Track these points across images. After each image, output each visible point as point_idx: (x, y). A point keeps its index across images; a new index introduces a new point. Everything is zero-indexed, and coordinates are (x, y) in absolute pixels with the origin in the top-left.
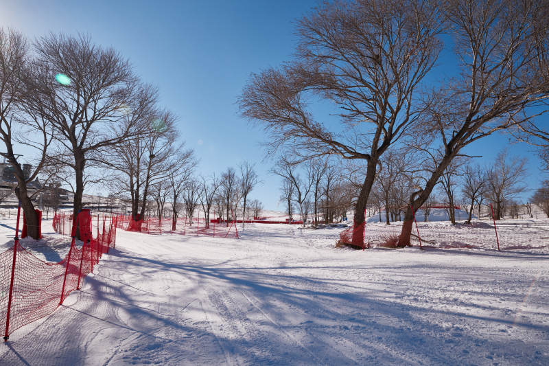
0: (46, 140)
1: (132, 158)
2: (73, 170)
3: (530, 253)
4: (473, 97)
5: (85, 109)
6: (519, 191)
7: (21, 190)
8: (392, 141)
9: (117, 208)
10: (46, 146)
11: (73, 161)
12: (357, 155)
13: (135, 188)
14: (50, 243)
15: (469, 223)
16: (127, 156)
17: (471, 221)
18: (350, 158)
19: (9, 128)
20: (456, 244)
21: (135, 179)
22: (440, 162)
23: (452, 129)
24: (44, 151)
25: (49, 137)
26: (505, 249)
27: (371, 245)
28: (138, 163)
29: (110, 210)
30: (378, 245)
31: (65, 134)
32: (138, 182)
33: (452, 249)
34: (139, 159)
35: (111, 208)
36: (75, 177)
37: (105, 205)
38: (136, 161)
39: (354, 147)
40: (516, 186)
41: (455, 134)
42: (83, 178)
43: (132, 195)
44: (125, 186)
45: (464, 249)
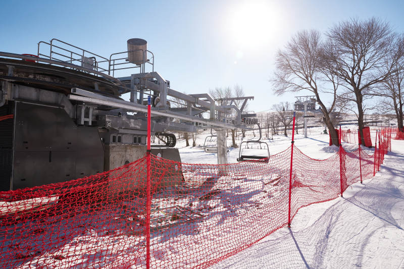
0: (335, 87)
1: (393, 85)
2: (355, 103)
5: (359, 63)
7: (326, 119)
9: (381, 122)
10: (335, 90)
11: (355, 98)
13: (399, 106)
14: (347, 149)
16: (388, 84)
19: (315, 84)
21: (397, 101)
24: (335, 94)
25: (336, 85)
28: (399, 87)
29: (375, 124)
31: (347, 81)
32: (400, 102)
34: (399, 85)
35: (376, 122)
36: (357, 107)
37: (371, 121)
38: (397, 86)
42: (363, 108)
43: (397, 112)
44: (390, 107)
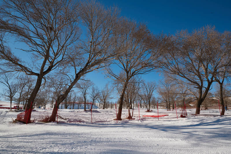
3: (103, 124)
4: (90, 55)
6: (112, 98)
8: (52, 69)
12: (33, 73)
15: (91, 110)
17: (92, 110)
18: (29, 74)
20: (75, 120)
22: (73, 81)
23: (80, 67)
26: (95, 122)
27: (35, 121)
30: (39, 121)
33: (72, 123)
39: (31, 69)
40: (111, 96)
41: (81, 70)
45: (77, 123)
